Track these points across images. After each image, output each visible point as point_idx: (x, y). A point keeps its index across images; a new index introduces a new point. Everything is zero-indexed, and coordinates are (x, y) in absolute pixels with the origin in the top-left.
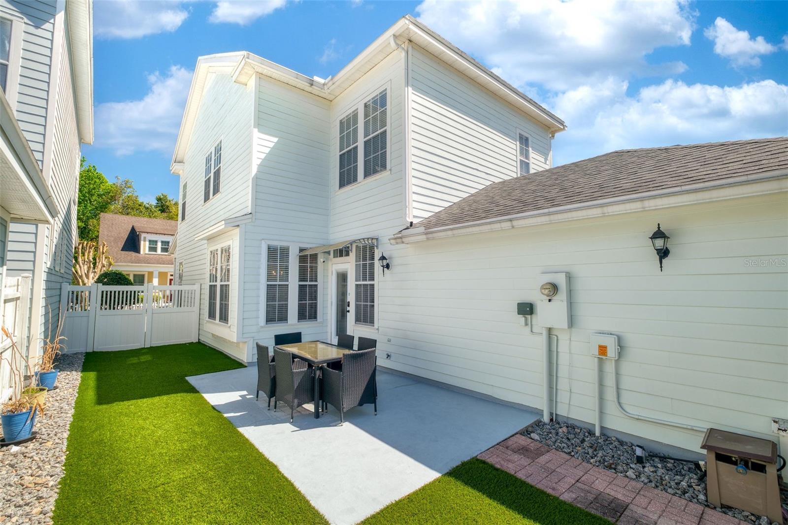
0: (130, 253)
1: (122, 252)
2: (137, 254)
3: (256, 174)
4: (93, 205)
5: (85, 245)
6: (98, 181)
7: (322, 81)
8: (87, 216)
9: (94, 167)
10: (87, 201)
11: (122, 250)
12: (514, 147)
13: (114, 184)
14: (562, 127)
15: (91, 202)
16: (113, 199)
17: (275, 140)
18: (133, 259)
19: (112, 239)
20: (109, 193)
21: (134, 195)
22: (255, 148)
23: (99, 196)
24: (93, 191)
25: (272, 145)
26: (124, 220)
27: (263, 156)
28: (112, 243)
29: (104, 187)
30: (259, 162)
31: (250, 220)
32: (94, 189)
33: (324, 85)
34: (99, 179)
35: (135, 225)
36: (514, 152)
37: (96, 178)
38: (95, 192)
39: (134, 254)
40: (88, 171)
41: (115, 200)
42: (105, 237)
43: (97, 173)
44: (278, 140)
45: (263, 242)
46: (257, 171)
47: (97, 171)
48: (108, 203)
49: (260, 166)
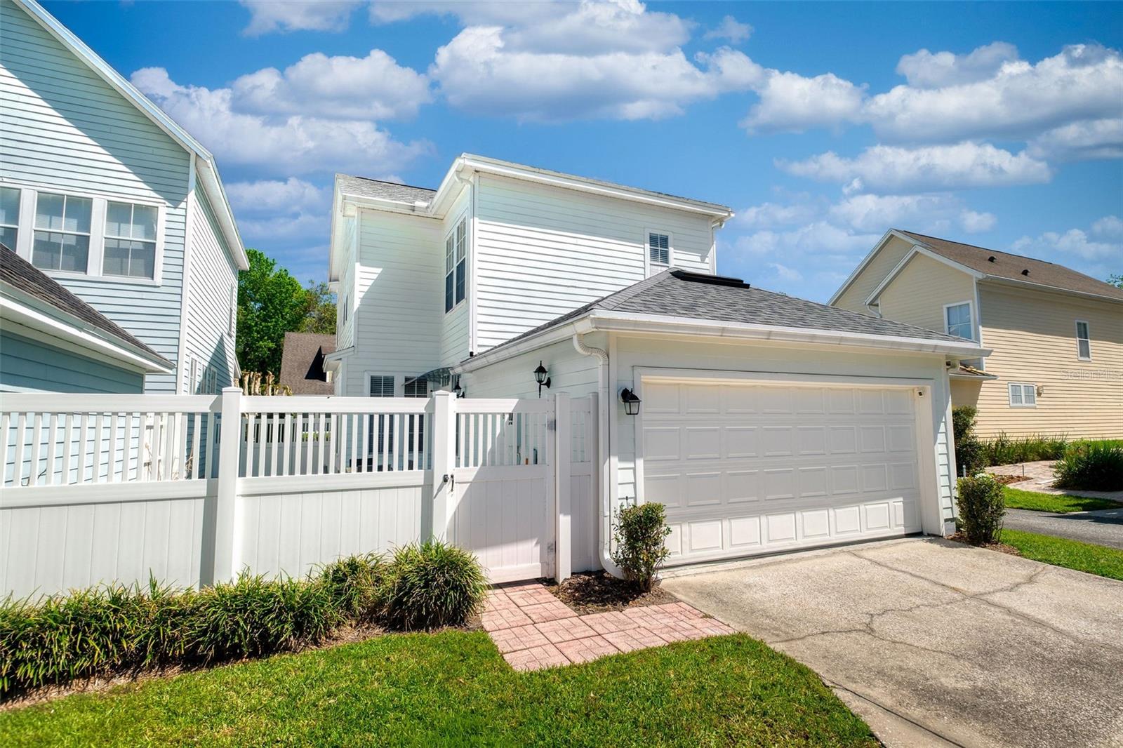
0: (315, 381)
1: (306, 380)
2: (323, 383)
3: (358, 308)
4: (285, 319)
5: (251, 376)
6: (290, 287)
7: (424, 204)
8: (279, 334)
9: (285, 270)
10: (278, 315)
11: (306, 378)
12: (641, 251)
13: (308, 291)
14: (726, 214)
15: (282, 316)
16: (306, 310)
17: (379, 270)
18: (318, 389)
19: (296, 364)
20: (303, 302)
21: (331, 304)
22: (358, 281)
23: (292, 307)
24: (285, 301)
25: (375, 276)
26: (311, 339)
27: (366, 289)
28: (296, 370)
29: (298, 295)
30: (362, 295)
31: (352, 353)
32: (286, 299)
33: (427, 207)
34: (292, 285)
35: (323, 345)
36: (641, 258)
37: (288, 285)
38: (287, 303)
39: (318, 383)
40: (278, 277)
41: (309, 311)
42: (289, 363)
43: (289, 279)
44: (382, 271)
45: (366, 373)
46: (361, 305)
47: (289, 276)
48: (301, 317)
49: (363, 299)
